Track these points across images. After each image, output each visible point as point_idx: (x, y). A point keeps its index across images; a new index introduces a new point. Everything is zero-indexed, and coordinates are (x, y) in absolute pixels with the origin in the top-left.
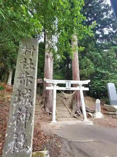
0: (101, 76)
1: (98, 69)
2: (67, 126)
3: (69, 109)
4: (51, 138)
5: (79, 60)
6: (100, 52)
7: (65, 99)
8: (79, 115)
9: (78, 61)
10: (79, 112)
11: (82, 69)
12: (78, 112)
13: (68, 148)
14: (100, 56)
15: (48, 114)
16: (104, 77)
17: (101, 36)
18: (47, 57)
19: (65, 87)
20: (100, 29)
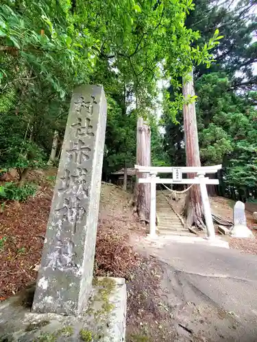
0: (247, 157)
1: (239, 145)
2: (175, 244)
3: (181, 218)
4: (145, 260)
5: (199, 130)
6: (243, 112)
7: (174, 199)
8: (200, 229)
9: (196, 133)
10: (201, 224)
11: (206, 146)
12: (198, 222)
13: (174, 283)
14: (244, 119)
15: (144, 222)
16: (253, 159)
17: (245, 80)
18: (141, 131)
19: (172, 178)
20: (244, 67)
